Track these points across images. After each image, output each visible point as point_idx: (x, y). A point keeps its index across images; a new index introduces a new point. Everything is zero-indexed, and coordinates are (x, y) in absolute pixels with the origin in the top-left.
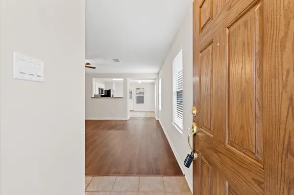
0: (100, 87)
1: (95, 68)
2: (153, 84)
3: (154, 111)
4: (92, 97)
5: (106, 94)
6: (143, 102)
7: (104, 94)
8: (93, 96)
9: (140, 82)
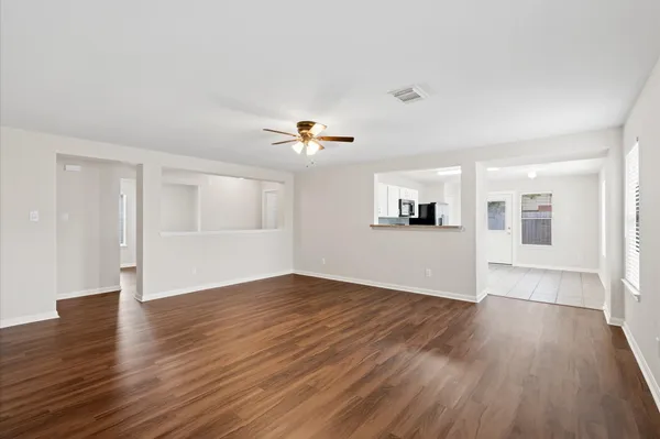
0: (404, 198)
1: (351, 140)
2: (594, 177)
3: (595, 277)
4: (372, 226)
5: (424, 215)
6: (547, 240)
7: (416, 216)
8: (376, 223)
9: (532, 172)
